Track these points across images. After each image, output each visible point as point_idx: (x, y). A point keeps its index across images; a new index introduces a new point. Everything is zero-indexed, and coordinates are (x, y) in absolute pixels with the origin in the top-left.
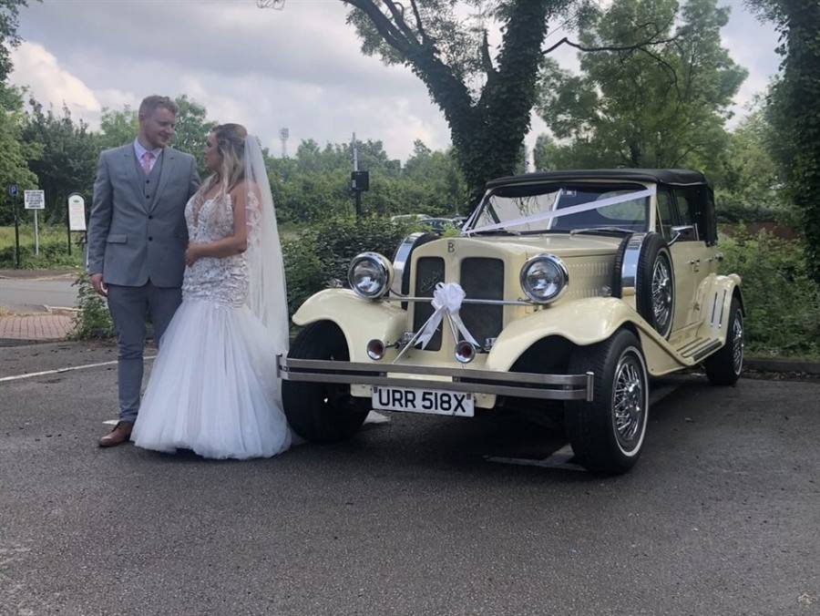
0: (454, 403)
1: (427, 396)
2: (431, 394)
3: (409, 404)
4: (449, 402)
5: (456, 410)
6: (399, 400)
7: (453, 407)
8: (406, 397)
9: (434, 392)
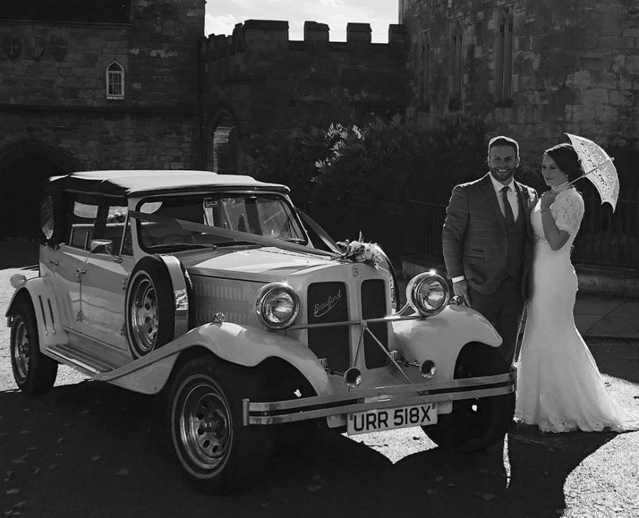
0: (421, 414)
1: (398, 414)
2: (402, 411)
3: (382, 424)
4: (417, 415)
5: (423, 421)
6: (373, 423)
7: (421, 418)
8: (379, 417)
9: (404, 408)
